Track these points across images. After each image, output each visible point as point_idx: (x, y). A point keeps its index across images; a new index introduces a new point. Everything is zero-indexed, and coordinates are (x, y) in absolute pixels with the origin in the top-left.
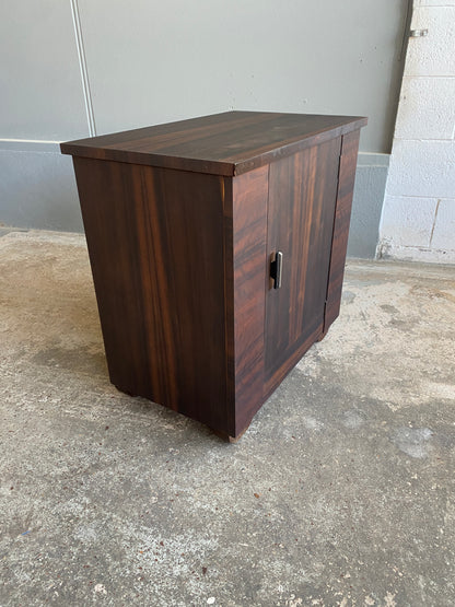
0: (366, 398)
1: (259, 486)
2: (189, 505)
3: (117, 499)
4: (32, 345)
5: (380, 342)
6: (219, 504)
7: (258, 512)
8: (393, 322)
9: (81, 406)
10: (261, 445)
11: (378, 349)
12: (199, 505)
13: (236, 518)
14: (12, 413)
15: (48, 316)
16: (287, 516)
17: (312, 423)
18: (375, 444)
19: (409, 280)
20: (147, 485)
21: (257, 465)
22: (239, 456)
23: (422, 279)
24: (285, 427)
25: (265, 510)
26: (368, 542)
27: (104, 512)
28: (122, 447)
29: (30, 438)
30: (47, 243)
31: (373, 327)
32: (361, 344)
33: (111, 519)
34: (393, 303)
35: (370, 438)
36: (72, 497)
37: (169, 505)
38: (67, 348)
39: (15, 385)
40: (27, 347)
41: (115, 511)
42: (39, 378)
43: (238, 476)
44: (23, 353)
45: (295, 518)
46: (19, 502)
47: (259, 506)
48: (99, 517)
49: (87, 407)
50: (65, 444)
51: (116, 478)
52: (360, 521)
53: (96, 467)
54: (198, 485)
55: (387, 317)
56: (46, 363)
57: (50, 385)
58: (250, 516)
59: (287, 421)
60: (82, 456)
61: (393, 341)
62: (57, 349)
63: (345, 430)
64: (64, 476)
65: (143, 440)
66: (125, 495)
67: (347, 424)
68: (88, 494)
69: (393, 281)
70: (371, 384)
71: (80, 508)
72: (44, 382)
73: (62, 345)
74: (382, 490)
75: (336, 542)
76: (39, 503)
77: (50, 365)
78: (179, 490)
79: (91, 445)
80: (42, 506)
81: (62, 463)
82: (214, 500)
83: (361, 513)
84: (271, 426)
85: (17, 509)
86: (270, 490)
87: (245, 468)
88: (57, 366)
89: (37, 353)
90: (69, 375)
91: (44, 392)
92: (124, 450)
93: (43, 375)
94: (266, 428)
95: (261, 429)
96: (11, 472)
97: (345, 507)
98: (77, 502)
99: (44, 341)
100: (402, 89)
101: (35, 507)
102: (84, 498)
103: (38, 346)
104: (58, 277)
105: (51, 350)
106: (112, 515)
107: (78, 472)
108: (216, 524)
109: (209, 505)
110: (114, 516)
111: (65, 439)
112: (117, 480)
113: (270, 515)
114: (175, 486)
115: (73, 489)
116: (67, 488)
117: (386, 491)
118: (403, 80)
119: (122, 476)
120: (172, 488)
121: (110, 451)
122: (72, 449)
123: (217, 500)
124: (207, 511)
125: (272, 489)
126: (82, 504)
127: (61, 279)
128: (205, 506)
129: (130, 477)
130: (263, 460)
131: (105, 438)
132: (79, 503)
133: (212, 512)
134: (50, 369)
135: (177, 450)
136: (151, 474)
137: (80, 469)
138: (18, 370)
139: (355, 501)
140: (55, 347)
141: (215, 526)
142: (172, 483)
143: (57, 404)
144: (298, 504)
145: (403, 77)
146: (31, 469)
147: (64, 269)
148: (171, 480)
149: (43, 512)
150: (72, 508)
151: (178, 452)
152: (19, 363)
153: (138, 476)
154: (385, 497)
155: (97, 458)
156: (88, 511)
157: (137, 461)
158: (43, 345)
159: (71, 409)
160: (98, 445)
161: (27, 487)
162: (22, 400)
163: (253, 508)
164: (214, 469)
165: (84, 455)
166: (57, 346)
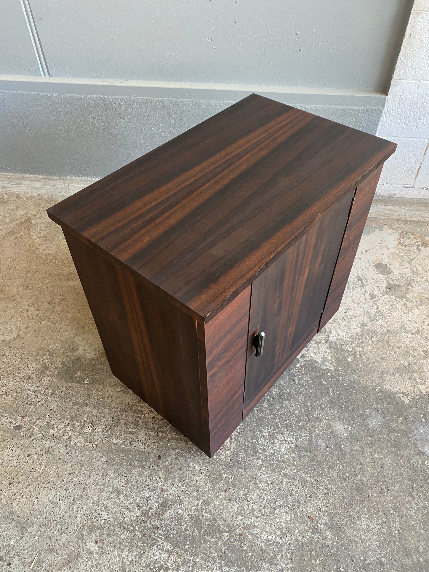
0: (381, 391)
1: (310, 507)
2: (257, 538)
3: (193, 540)
4: (51, 355)
5: (382, 316)
6: (282, 533)
7: (315, 536)
8: (389, 287)
9: (126, 432)
10: (302, 460)
11: (381, 326)
12: (265, 536)
13: (300, 546)
14: (63, 450)
15: (53, 311)
16: (340, 538)
17: (340, 427)
18: (397, 446)
19: (396, 225)
20: (215, 520)
21: (304, 483)
22: (285, 475)
23: (406, 222)
24: (318, 436)
25: (321, 534)
26: (408, 554)
27: (187, 557)
28: (181, 479)
29: (92, 479)
30: (13, 194)
31: (373, 296)
32: (366, 321)
33: (195, 563)
34: (386, 261)
35: (392, 438)
36: (153, 545)
37: (240, 540)
38: (88, 356)
39: (53, 412)
40: (46, 358)
41: (196, 555)
42: (74, 400)
43: (290, 499)
44: (45, 368)
45: (347, 538)
46: (109, 557)
47: (315, 530)
48: (185, 563)
49: (133, 433)
50: (127, 483)
51: (186, 517)
52: (399, 533)
53: (164, 506)
54: (258, 514)
55: (383, 281)
56: (73, 379)
57: (88, 409)
58: (310, 542)
59: (319, 428)
60: (147, 495)
61: (394, 314)
62: (78, 359)
63: (370, 432)
64: (138, 521)
65: (197, 468)
66: (199, 533)
67: (370, 426)
68: (167, 538)
69: (381, 229)
70: (382, 372)
71: (165, 555)
72: (81, 405)
73: (81, 351)
74: (411, 496)
75: (384, 558)
76: (127, 556)
77: (78, 382)
78: (244, 522)
79: (151, 480)
80: (131, 559)
81: (131, 506)
82: (276, 528)
83: (398, 524)
84: (306, 436)
85: (110, 565)
86: (320, 511)
87: (294, 488)
88: (86, 381)
89: (60, 365)
90: (102, 393)
91: (85, 419)
92: (184, 483)
93: (76, 395)
94: (302, 439)
95: (297, 441)
96: (89, 523)
97: (384, 520)
98: (160, 549)
99: (61, 348)
100: (409, 25)
101: (125, 561)
102: (165, 544)
103: (58, 356)
104: (43, 248)
105: (73, 361)
106: (195, 559)
107: (150, 514)
108: (285, 555)
109: (274, 535)
110: (197, 560)
111: (125, 476)
112: (187, 518)
113: (326, 538)
114: (240, 518)
115: (152, 534)
116: (146, 534)
117: (414, 498)
118: (412, 14)
119: (190, 513)
120: (238, 521)
121: (171, 485)
122: (136, 487)
123: (280, 528)
124: (274, 542)
125: (322, 509)
126: (165, 551)
127: (47, 252)
128: (271, 537)
129: (197, 513)
130: (307, 477)
131: (161, 469)
132: (162, 550)
133: (279, 543)
134: (81, 386)
135: (230, 476)
136: (215, 507)
137: (151, 511)
138: (49, 392)
139: (391, 512)
140: (75, 356)
141: (284, 557)
142: (236, 515)
143: (103, 434)
144: (347, 523)
145: (412, 11)
146: (106, 517)
147: (45, 236)
148: (234, 512)
149: (134, 565)
150: (157, 557)
151: (231, 478)
152: (47, 382)
153: (204, 510)
154: (414, 505)
155: (162, 495)
156: (173, 558)
157: (199, 493)
158: (62, 355)
159: (118, 438)
160: (158, 479)
161: (110, 539)
162: (67, 431)
163: (311, 532)
164: (268, 493)
165: (148, 493)
166: (76, 353)
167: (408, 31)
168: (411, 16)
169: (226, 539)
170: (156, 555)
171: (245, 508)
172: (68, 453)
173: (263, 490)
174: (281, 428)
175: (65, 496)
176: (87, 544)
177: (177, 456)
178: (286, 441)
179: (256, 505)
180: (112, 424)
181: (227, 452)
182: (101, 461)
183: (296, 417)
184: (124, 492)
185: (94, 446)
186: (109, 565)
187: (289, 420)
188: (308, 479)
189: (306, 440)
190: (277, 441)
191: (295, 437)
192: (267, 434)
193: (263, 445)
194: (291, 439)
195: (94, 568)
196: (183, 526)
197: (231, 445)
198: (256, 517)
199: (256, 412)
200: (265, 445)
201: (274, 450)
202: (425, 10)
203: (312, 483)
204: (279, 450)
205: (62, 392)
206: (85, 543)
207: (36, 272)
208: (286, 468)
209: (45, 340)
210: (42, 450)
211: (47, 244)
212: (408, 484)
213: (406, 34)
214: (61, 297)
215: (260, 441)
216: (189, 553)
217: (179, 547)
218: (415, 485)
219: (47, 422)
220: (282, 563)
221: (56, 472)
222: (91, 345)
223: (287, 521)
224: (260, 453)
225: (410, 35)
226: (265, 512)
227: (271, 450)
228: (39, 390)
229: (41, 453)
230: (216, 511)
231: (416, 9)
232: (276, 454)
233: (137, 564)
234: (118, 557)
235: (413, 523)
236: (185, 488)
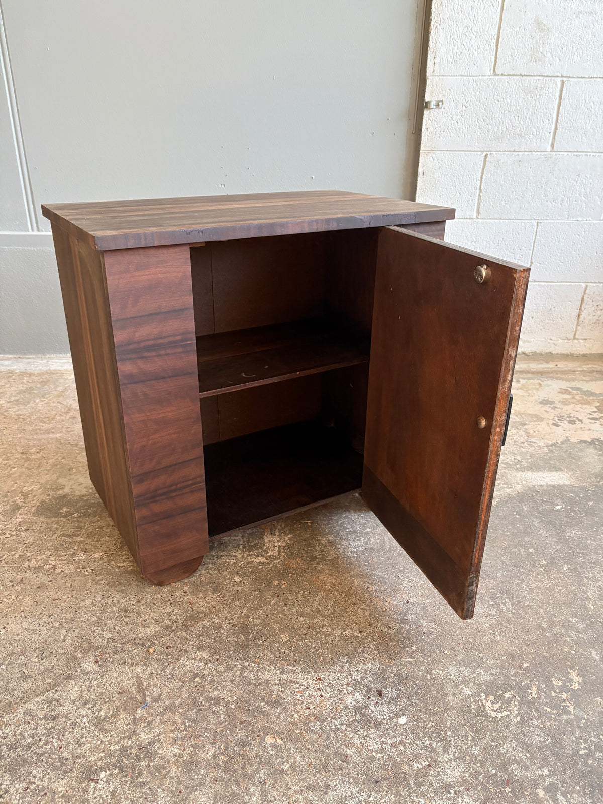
1: (394, 601)
2: (328, 635)
3: (239, 646)
4: (25, 496)
6: (361, 627)
7: (405, 626)
10: (375, 561)
12: (338, 632)
15: (27, 460)
16: (438, 624)
20: (267, 624)
21: (381, 581)
22: (356, 576)
25: (412, 623)
27: (232, 662)
28: (215, 591)
29: (88, 602)
33: (244, 667)
36: (181, 655)
37: (305, 640)
38: (78, 493)
39: (28, 545)
40: (18, 499)
41: (244, 659)
42: (59, 532)
43: (366, 595)
44: (18, 507)
46: (115, 675)
47: (405, 620)
48: (229, 668)
50: (139, 602)
52: (512, 613)
53: (194, 618)
54: (326, 613)
56: (57, 514)
57: (79, 539)
58: (399, 632)
60: (168, 610)
62: (64, 497)
64: (158, 635)
65: (237, 579)
66: (246, 639)
68: (201, 648)
71: (199, 664)
72: (68, 536)
73: (67, 490)
74: (519, 580)
75: (499, 637)
76: (144, 670)
77: (65, 516)
78: (308, 622)
79: (173, 596)
80: (150, 672)
81: (146, 622)
82: (352, 624)
83: (509, 606)
84: (377, 539)
85: (118, 683)
86: (408, 602)
87: (370, 586)
88: (76, 515)
89: (38, 504)
90: (99, 523)
91: (76, 548)
92: (219, 594)
93: (62, 528)
94: (372, 542)
95: (366, 544)
96: (85, 644)
97: (491, 603)
98: (192, 659)
99: (39, 489)
100: (420, 164)
101: (141, 676)
102: (198, 653)
103: (35, 496)
104: (14, 410)
105: (56, 499)
106: (243, 663)
107: (174, 628)
108: (368, 647)
109: (349, 630)
110: (246, 664)
111: (136, 596)
112: (227, 627)
113: (420, 626)
114: (301, 619)
115: (179, 646)
116: (170, 647)
117: (523, 581)
118: (421, 154)
119: (231, 621)
120: (299, 622)
121: (202, 598)
122: (152, 604)
123: (356, 623)
124: (351, 636)
125: (409, 601)
126: (200, 660)
127: (20, 412)
128: (347, 632)
129: (242, 620)
130: (385, 575)
131: (187, 585)
132: (196, 659)
133: (358, 637)
134: (68, 520)
135: (283, 583)
136: (266, 612)
137: (175, 624)
138: (23, 528)
139: (498, 595)
140: (59, 495)
141: (367, 649)
142: (296, 617)
143: (102, 559)
144: (444, 610)
145: (420, 152)
146: (109, 635)
147: (17, 401)
148: (293, 614)
149: (155, 678)
150: (189, 666)
151: (285, 584)
152: (19, 520)
153: (251, 617)
154: (525, 587)
155: (190, 608)
156: (211, 666)
157: (241, 602)
158: (41, 495)
159: (124, 561)
160: (183, 594)
161: (117, 656)
162: (50, 561)
163: (399, 623)
164: (336, 593)
165: (170, 608)
166: (61, 492)
167: (420, 170)
168: (420, 156)
169: (285, 640)
170: (187, 665)
171: (308, 610)
172: (51, 581)
173: (329, 591)
174: (343, 535)
175: (47, 622)
176: (82, 665)
177: (207, 571)
178: (352, 545)
179: (322, 606)
180: (115, 549)
181: (276, 561)
182: (100, 584)
183: (360, 524)
184: (135, 610)
185: (90, 571)
186: (116, 683)
187: (352, 527)
188: (386, 576)
189: (377, 543)
190: (339, 546)
191: (362, 541)
192: (326, 541)
193: (323, 551)
194: (358, 543)
195: (93, 688)
196: (223, 634)
197: (279, 554)
198: (323, 616)
199: (310, 524)
200: (325, 551)
201: (337, 554)
202: (433, 149)
203: (393, 579)
204: (343, 554)
205: (41, 527)
206: (79, 664)
207: (3, 430)
208: (355, 569)
209: (16, 483)
210: (11, 582)
211: (19, 406)
212: (513, 569)
213: (419, 173)
214: (38, 448)
215: (317, 548)
216: (234, 659)
217: (220, 654)
218: (521, 570)
219: (20, 555)
220: (365, 655)
221: (34, 600)
222: (82, 484)
223: (366, 616)
224: (319, 558)
225: (423, 174)
226: (335, 611)
227: (334, 555)
228: (7, 528)
229: (11, 584)
230: (267, 615)
231: (424, 149)
232: (340, 558)
233: (159, 676)
234: (130, 673)
235: (528, 603)
236: (221, 598)
